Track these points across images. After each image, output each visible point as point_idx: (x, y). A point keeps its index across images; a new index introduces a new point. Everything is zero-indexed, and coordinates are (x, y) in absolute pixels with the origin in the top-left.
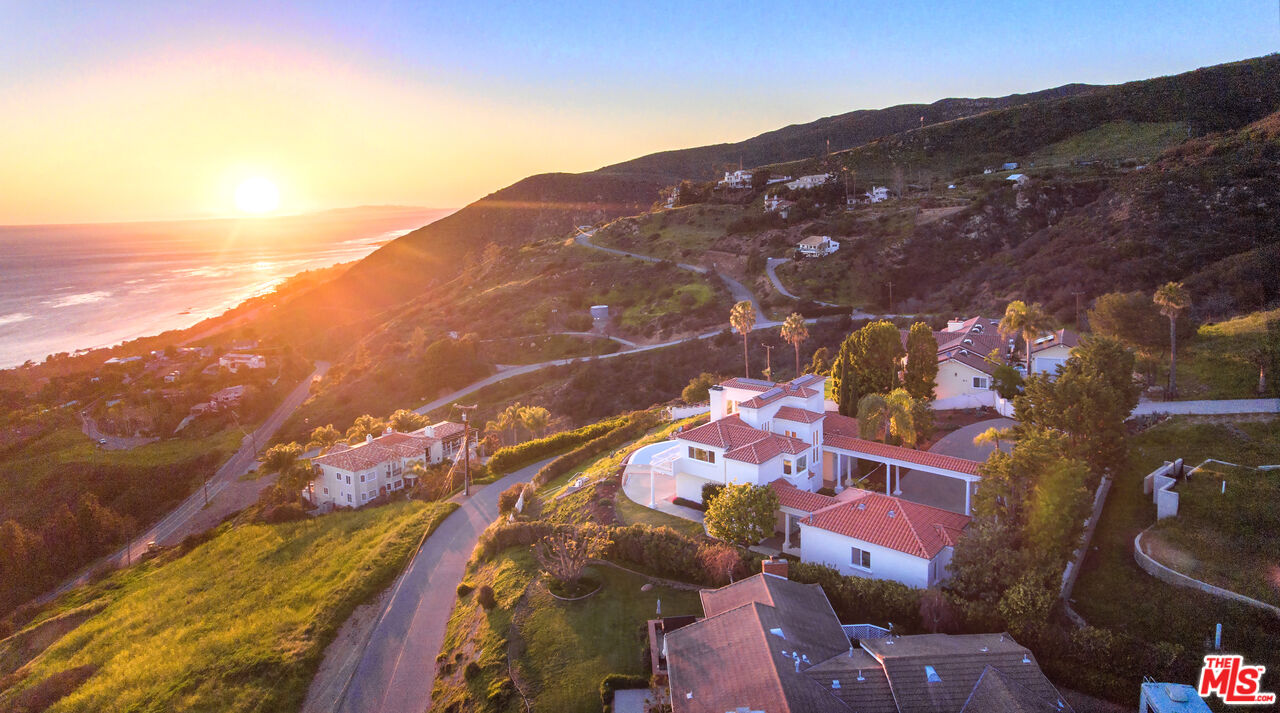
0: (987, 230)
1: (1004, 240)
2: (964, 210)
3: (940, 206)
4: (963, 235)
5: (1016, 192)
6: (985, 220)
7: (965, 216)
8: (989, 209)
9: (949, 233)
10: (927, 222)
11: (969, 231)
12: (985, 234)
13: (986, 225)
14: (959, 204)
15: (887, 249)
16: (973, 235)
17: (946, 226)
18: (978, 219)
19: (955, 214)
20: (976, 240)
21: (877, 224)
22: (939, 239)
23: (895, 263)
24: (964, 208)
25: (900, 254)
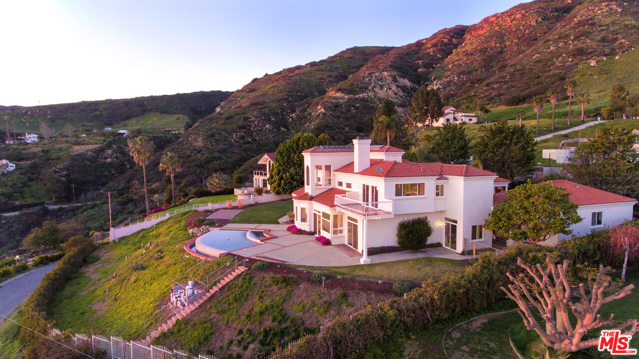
0: (117, 158)
1: (126, 163)
2: (101, 147)
3: (84, 144)
4: (102, 160)
5: (126, 138)
6: (114, 152)
7: (102, 150)
8: (114, 146)
9: (94, 160)
10: (78, 153)
11: (106, 158)
12: (115, 159)
13: (115, 155)
14: (96, 144)
15: (54, 168)
16: (109, 160)
17: (90, 155)
18: (110, 152)
19: (95, 149)
20: (110, 163)
21: (41, 154)
22: (88, 163)
23: (61, 176)
24: (99, 145)
25: (64, 171)
